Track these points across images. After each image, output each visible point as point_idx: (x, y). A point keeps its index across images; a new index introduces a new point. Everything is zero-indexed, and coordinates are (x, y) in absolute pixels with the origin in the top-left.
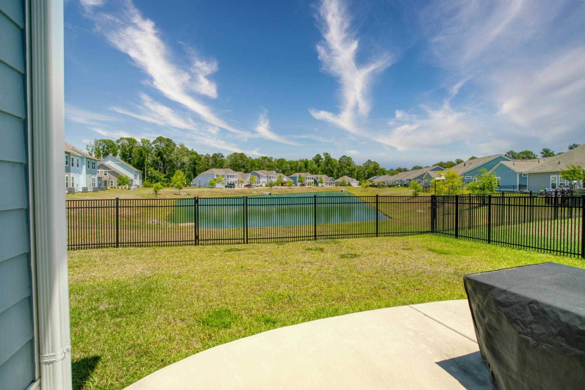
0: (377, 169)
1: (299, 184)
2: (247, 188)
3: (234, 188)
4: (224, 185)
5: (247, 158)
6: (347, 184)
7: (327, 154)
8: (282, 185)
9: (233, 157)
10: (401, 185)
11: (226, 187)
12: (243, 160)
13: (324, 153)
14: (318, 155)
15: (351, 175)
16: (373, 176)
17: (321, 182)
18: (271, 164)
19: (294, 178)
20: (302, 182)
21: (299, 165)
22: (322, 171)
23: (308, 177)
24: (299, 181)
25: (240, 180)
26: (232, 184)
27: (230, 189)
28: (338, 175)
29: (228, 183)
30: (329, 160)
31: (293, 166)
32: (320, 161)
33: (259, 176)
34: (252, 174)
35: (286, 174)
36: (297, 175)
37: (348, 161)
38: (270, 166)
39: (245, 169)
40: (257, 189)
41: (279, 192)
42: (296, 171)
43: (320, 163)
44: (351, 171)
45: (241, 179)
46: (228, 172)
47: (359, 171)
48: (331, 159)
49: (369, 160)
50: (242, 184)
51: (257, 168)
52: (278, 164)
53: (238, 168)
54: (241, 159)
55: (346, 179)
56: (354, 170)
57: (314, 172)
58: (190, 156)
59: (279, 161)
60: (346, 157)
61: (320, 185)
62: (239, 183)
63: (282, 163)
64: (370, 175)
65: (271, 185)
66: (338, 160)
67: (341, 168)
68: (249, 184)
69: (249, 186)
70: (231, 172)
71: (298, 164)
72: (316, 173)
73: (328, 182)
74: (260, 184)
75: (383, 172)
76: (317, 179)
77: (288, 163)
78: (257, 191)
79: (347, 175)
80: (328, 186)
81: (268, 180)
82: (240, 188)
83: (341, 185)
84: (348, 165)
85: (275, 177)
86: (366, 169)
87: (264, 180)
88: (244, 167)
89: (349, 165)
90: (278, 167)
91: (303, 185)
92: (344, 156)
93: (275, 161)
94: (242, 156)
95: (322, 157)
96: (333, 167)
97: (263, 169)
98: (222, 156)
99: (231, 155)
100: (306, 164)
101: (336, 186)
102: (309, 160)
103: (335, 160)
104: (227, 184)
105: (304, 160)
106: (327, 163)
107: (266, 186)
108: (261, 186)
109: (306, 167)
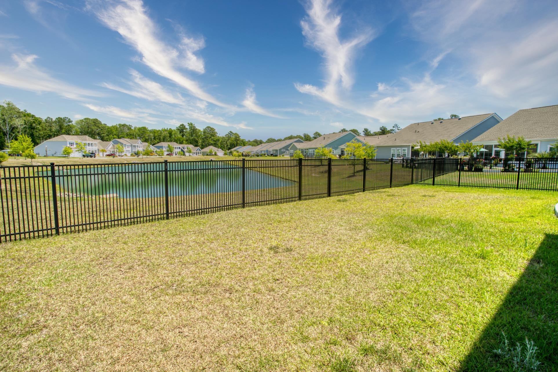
0: (238, 140)
2: (110, 157)
3: (95, 157)
4: (82, 155)
5: (102, 124)
6: (214, 153)
7: (192, 124)
8: (149, 154)
9: (83, 123)
10: (268, 155)
11: (84, 156)
12: (98, 126)
13: (188, 124)
14: (182, 125)
15: (215, 145)
16: (235, 147)
17: (189, 152)
18: (132, 132)
19: (160, 148)
20: (169, 152)
21: (163, 134)
22: (187, 141)
23: (175, 146)
24: (166, 151)
25: (100, 149)
27: (90, 158)
28: (202, 145)
29: (86, 152)
30: (194, 130)
31: (156, 134)
32: (185, 131)
33: (122, 144)
34: (113, 142)
35: (150, 143)
36: (162, 144)
37: (212, 132)
38: (131, 135)
39: (102, 137)
40: (121, 159)
41: (145, 161)
42: (160, 141)
43: (184, 133)
44: (215, 141)
47: (222, 141)
48: (196, 129)
49: (231, 132)
50: (104, 153)
51: (115, 136)
52: (139, 133)
54: (95, 125)
55: (212, 148)
56: (219, 140)
57: (178, 142)
58: (24, 118)
59: (140, 129)
60: (210, 127)
61: (187, 154)
63: (144, 132)
64: (233, 146)
65: (137, 154)
66: (202, 130)
67: (205, 138)
68: (112, 153)
69: (112, 155)
70: (89, 140)
71: (161, 133)
72: (181, 143)
73: (195, 151)
74: (124, 154)
75: (244, 144)
76: (184, 148)
77: (151, 131)
79: (211, 145)
80: (195, 156)
81: (132, 149)
82: (101, 158)
83: (207, 155)
85: (140, 146)
86: (228, 140)
87: (128, 149)
88: (99, 134)
89: (213, 136)
90: (139, 135)
91: (171, 154)
92: (208, 127)
93: (135, 129)
94: (96, 122)
95: (186, 127)
96: (198, 137)
97: (125, 137)
98: (70, 121)
99: (81, 121)
100: (170, 133)
101: (203, 156)
102: (172, 129)
103: (199, 130)
104: (84, 154)
105: (167, 129)
106: (192, 133)
107: (132, 155)
108: (126, 155)
109: (170, 137)
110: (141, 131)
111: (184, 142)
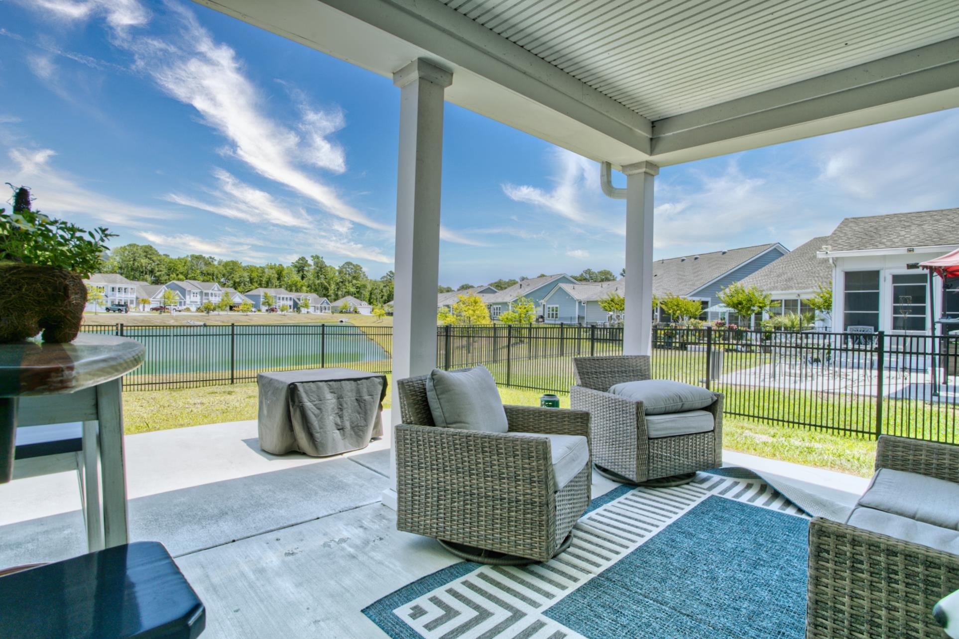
1: (264, 308)
2: (156, 314)
3: (126, 312)
4: (104, 308)
5: (159, 256)
6: (352, 310)
7: (318, 257)
8: (231, 308)
9: (127, 252)
11: (108, 309)
12: (150, 259)
13: (312, 256)
14: (303, 259)
15: (358, 294)
17: (306, 306)
18: (211, 270)
19: (255, 298)
20: (269, 305)
21: (266, 275)
22: (308, 286)
23: (282, 296)
24: (264, 304)
25: (141, 298)
26: (122, 306)
27: (117, 314)
28: (335, 295)
29: (112, 302)
30: (321, 268)
31: (254, 275)
32: (306, 268)
33: (183, 292)
34: (168, 287)
35: (240, 289)
36: (261, 291)
37: (356, 272)
38: (208, 274)
39: (155, 276)
40: (177, 316)
41: (223, 322)
42: (260, 285)
43: (305, 273)
44: (360, 288)
45: (144, 296)
46: (115, 282)
47: (372, 289)
48: (326, 266)
49: (391, 272)
50: (146, 305)
51: (180, 276)
52: (224, 271)
53: (137, 274)
54: (146, 256)
55: (350, 301)
56: (365, 286)
57: (294, 288)
59: (226, 265)
60: (352, 264)
61: (304, 310)
62: (138, 304)
63: (232, 269)
65: (208, 309)
66: (337, 268)
67: (342, 282)
68: (162, 305)
69: (161, 309)
70: (121, 281)
71: (263, 272)
72: (297, 290)
73: (319, 306)
74: (185, 307)
76: (299, 299)
77: (244, 269)
78: (176, 320)
79: (352, 294)
80: (318, 312)
81: (202, 299)
82: (137, 314)
83: (341, 312)
84: (354, 277)
85: (216, 293)
86: (384, 286)
88: (152, 272)
89: (356, 278)
90: (224, 275)
91: (272, 310)
92: (349, 263)
93: (219, 264)
94: (149, 251)
95: (309, 262)
96: (329, 280)
97: (194, 279)
99: (124, 248)
100: (280, 272)
101: (333, 313)
102: (285, 266)
103: (332, 268)
104: (109, 305)
105: (275, 265)
106: (318, 273)
107: (199, 310)
108: (188, 310)
109: (279, 279)
110: (228, 268)
111: (304, 288)
